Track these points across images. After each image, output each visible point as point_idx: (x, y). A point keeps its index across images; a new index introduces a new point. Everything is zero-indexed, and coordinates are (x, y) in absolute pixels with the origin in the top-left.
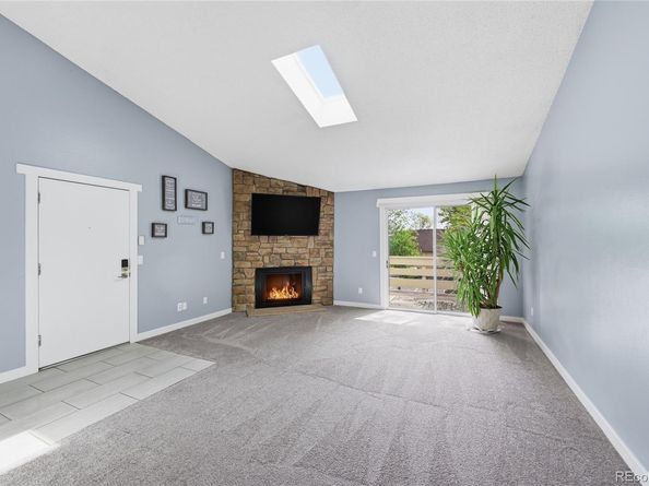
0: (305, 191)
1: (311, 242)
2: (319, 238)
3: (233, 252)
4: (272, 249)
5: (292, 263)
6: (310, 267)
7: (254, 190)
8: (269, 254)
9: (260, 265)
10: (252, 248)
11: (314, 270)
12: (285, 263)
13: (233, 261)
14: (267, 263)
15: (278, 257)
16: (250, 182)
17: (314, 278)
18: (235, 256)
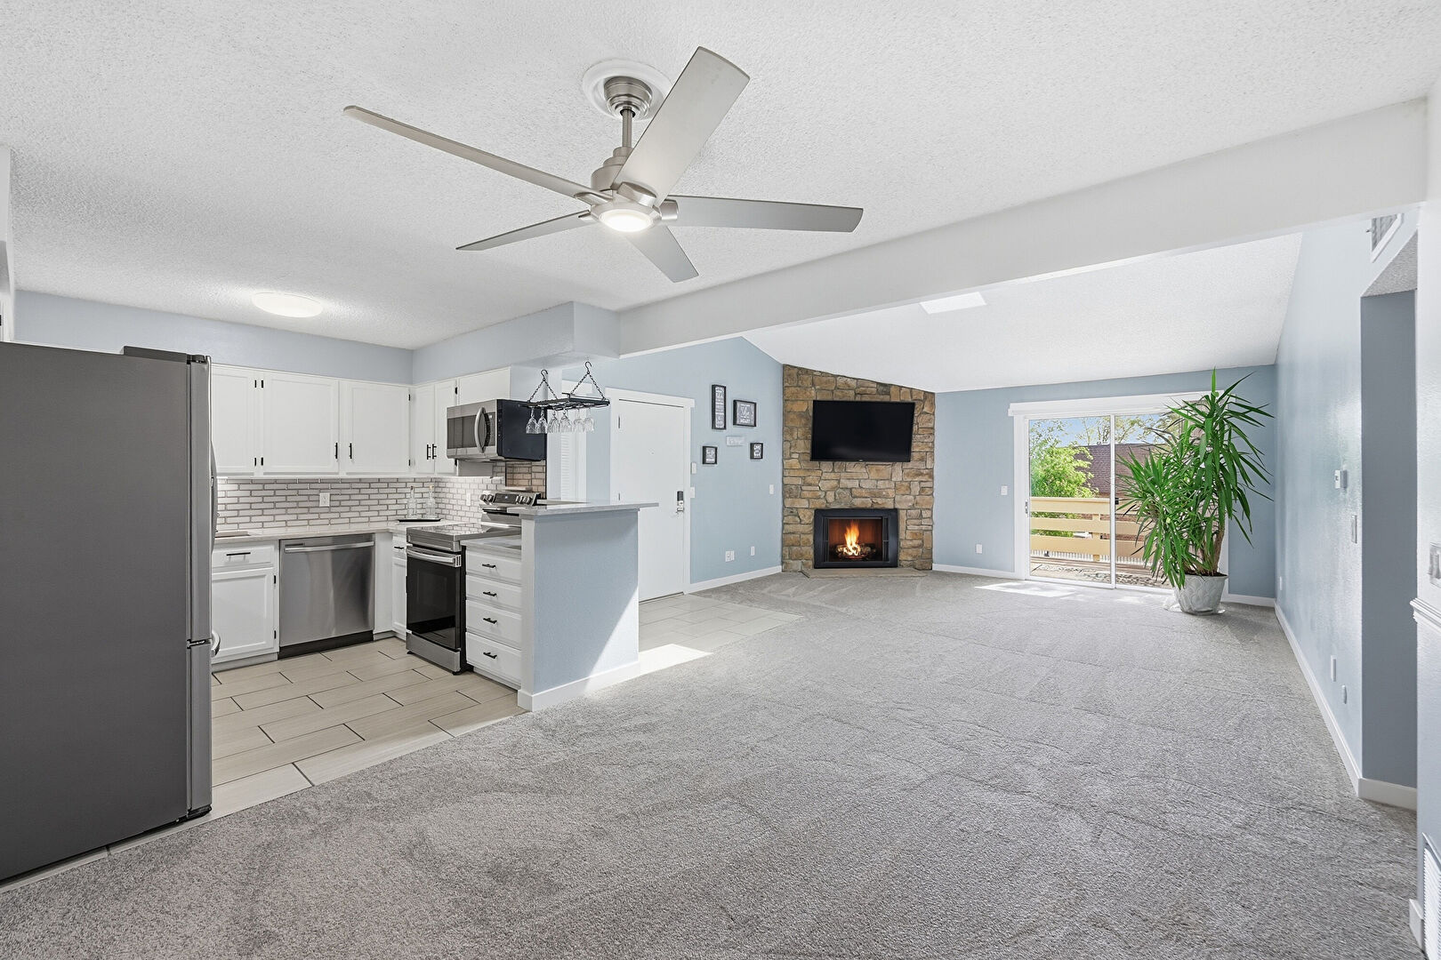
0: (888, 393)
1: (897, 471)
2: (910, 465)
3: (784, 485)
4: (839, 481)
5: (867, 503)
6: (896, 510)
7: (814, 394)
8: (833, 489)
9: (820, 504)
10: (809, 480)
11: (902, 514)
12: (858, 503)
13: (784, 497)
14: (832, 501)
15: (847, 493)
16: (808, 383)
17: (902, 526)
18: (787, 492)
